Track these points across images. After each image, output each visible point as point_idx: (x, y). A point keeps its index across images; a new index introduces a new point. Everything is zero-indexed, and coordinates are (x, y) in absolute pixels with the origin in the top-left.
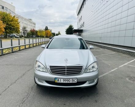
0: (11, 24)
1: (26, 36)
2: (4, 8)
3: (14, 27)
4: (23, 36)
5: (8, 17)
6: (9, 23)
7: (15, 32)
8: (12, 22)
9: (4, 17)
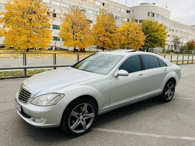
0: (154, 35)
1: (178, 50)
2: (155, 15)
3: (158, 38)
4: (172, 51)
5: (152, 27)
6: (152, 34)
7: (158, 45)
8: (157, 33)
9: (148, 27)
